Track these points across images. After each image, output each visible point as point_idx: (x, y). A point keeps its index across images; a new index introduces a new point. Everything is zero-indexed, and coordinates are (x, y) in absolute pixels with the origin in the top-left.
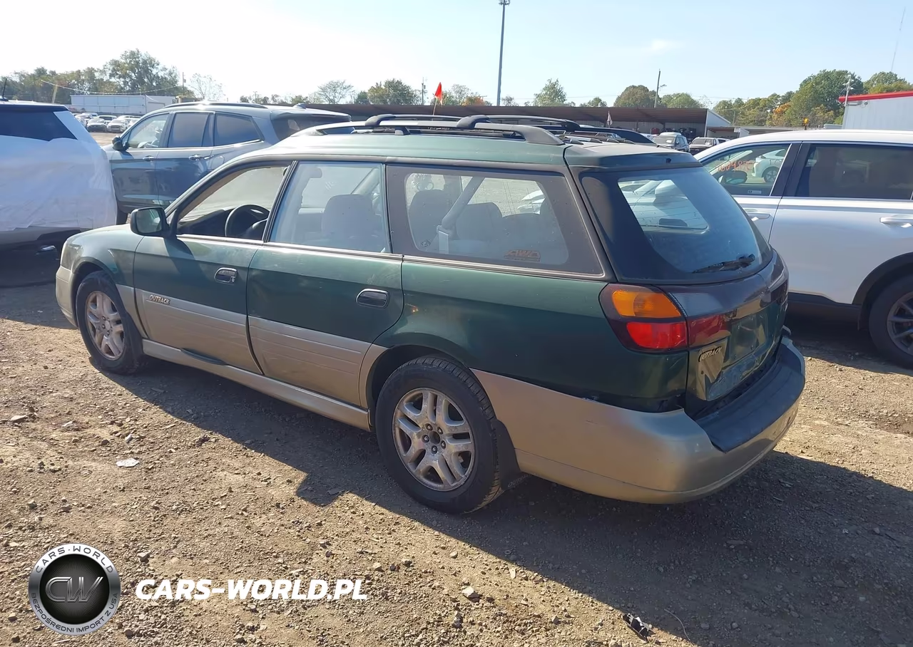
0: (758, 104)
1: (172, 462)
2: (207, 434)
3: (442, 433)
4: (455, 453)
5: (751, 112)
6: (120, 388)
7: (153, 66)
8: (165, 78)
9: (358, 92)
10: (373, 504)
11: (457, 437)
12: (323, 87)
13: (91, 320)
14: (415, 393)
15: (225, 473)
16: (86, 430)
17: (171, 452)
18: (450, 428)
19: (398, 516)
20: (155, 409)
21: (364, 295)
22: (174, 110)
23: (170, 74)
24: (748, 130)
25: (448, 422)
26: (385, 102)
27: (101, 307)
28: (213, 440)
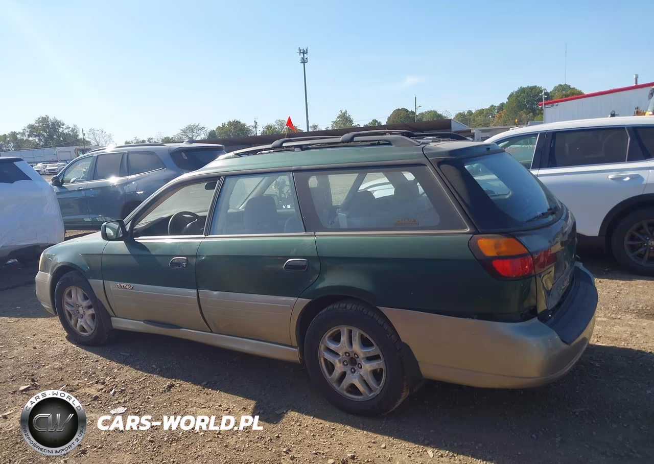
0: (483, 113)
1: (152, 406)
2: (172, 381)
3: (358, 357)
4: (370, 371)
5: (479, 117)
6: (95, 356)
7: (60, 127)
8: (69, 134)
9: (209, 131)
10: (312, 417)
11: (370, 359)
12: (183, 129)
13: (67, 308)
14: (334, 330)
15: (195, 408)
16: (78, 391)
17: (149, 398)
18: (364, 353)
19: (332, 424)
20: (126, 368)
21: (290, 264)
22: (96, 154)
23: (73, 130)
24: (480, 130)
25: (362, 348)
26: (229, 136)
27: (76, 297)
28: (178, 385)
